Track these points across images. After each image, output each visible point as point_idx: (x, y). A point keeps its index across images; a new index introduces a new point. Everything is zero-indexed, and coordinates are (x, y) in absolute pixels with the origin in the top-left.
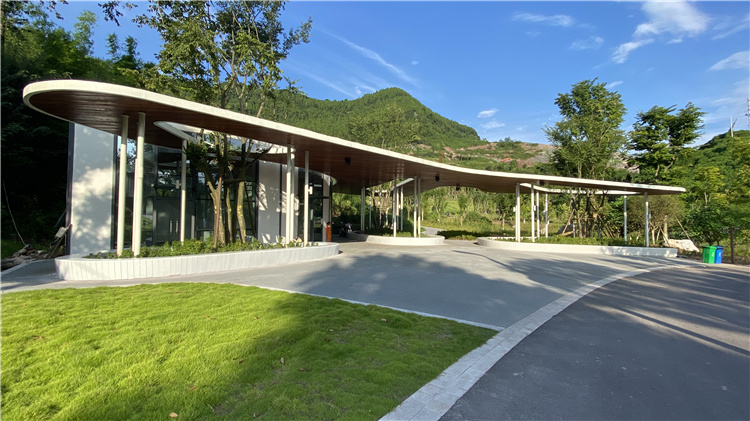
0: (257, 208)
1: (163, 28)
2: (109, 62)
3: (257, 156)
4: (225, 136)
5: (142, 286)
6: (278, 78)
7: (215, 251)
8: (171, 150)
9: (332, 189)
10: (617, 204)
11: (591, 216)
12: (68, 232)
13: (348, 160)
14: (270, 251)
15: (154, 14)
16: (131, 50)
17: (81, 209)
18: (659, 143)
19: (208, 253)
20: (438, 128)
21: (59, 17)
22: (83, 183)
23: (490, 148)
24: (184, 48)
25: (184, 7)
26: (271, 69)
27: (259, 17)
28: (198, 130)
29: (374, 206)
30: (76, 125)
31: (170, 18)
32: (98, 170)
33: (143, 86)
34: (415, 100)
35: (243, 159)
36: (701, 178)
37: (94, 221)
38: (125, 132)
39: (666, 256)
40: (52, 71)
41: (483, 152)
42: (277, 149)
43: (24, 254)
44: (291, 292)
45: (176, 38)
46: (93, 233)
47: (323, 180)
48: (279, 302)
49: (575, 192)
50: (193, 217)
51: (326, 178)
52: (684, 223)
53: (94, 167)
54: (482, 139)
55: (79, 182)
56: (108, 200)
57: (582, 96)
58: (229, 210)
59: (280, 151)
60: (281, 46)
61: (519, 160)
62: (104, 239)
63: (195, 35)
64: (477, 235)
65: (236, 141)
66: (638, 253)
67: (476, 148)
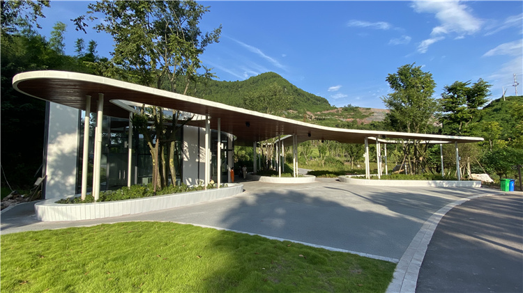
0: (182, 159)
1: (115, 33)
2: (75, 58)
3: (184, 123)
4: (161, 109)
5: (102, 225)
6: (198, 67)
7: (155, 194)
8: (120, 119)
9: (234, 143)
10: (434, 149)
11: (418, 159)
12: (44, 181)
13: (248, 124)
14: (195, 193)
15: (109, 23)
16: (92, 49)
17: (54, 163)
18: (460, 107)
19: (149, 196)
20: (302, 99)
21: (39, 27)
22: (56, 144)
23: (338, 111)
24: (132, 46)
25: (130, 18)
26: (193, 60)
27: (184, 24)
28: (141, 105)
29: (263, 155)
30: (51, 103)
31: (121, 26)
32: (67, 135)
33: (101, 74)
34: (285, 80)
35: (174, 124)
36: (486, 130)
37: (63, 172)
38: (89, 108)
39: (473, 186)
40: (33, 65)
41: (333, 114)
42: (197, 117)
43: (11, 198)
44: (219, 229)
45: (126, 39)
46: (63, 182)
47: (228, 137)
48: (212, 240)
49: (405, 142)
50: (136, 168)
51: (230, 135)
52: (481, 161)
53: (63, 134)
54: (332, 106)
55: (53, 143)
56: (73, 156)
57: (405, 75)
58: (164, 162)
59: (199, 119)
60: (200, 44)
61: (358, 120)
62: (71, 185)
63: (140, 37)
64: (337, 174)
65: (168, 112)
66: (454, 185)
67: (328, 112)
